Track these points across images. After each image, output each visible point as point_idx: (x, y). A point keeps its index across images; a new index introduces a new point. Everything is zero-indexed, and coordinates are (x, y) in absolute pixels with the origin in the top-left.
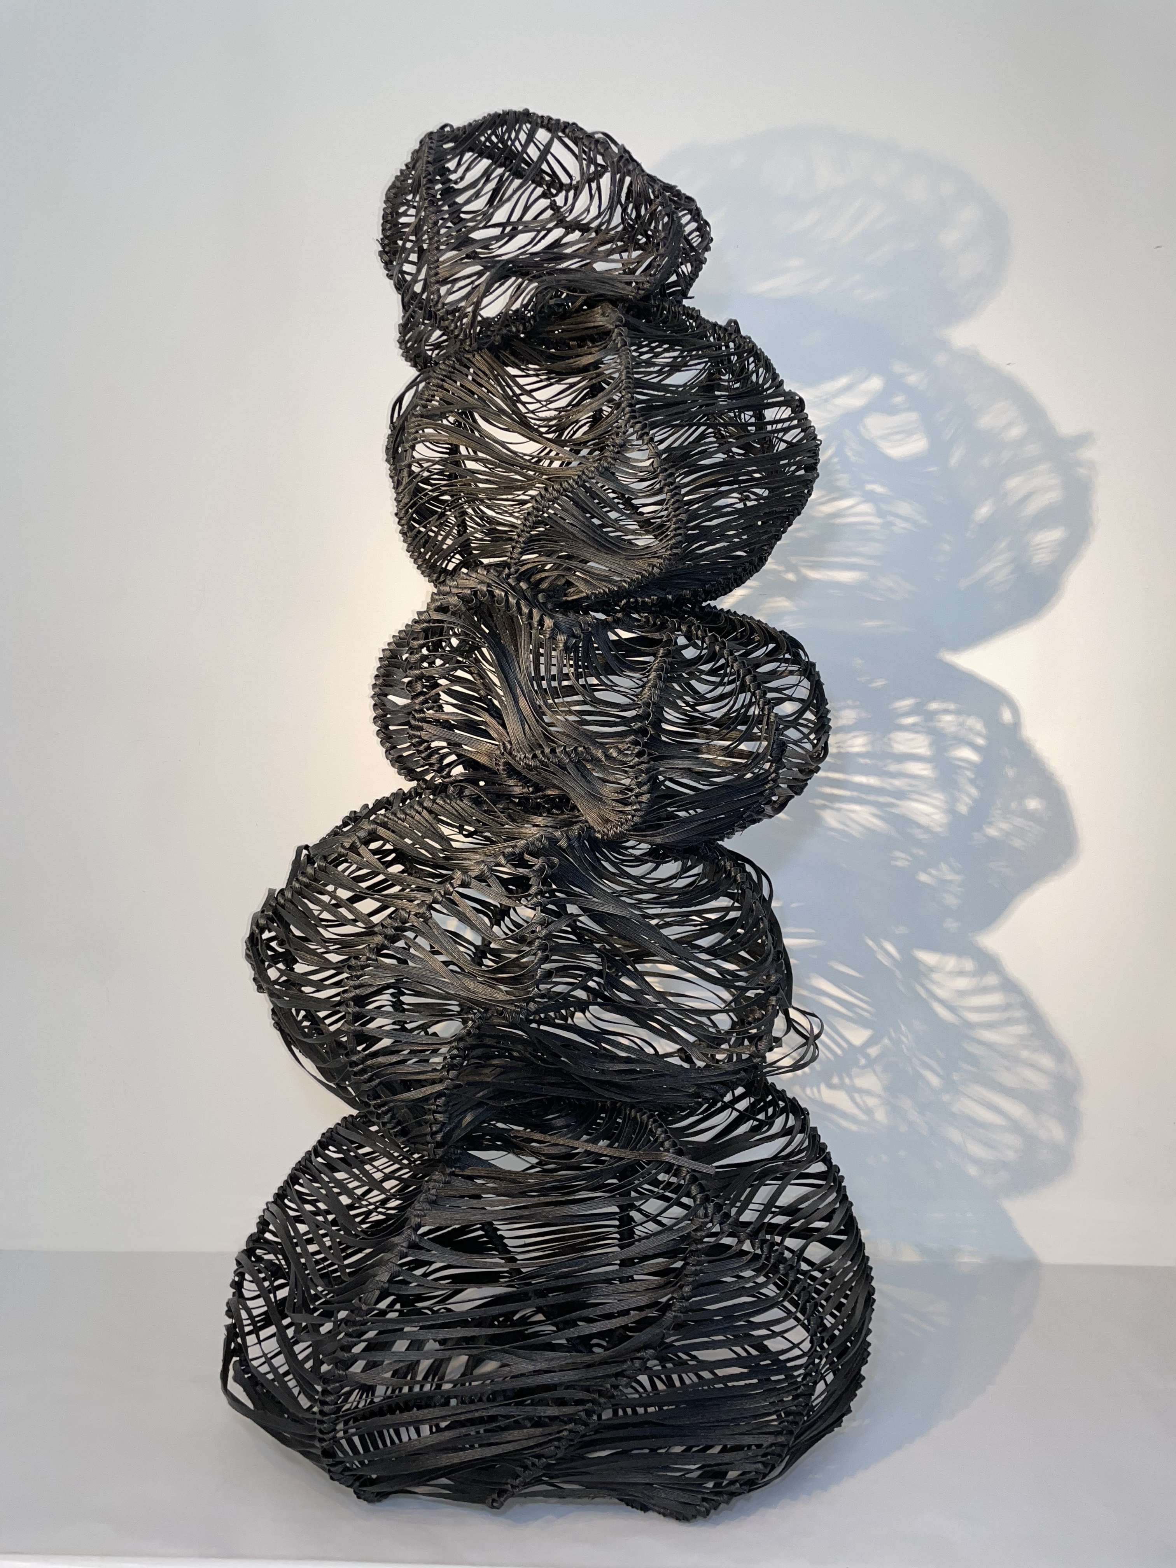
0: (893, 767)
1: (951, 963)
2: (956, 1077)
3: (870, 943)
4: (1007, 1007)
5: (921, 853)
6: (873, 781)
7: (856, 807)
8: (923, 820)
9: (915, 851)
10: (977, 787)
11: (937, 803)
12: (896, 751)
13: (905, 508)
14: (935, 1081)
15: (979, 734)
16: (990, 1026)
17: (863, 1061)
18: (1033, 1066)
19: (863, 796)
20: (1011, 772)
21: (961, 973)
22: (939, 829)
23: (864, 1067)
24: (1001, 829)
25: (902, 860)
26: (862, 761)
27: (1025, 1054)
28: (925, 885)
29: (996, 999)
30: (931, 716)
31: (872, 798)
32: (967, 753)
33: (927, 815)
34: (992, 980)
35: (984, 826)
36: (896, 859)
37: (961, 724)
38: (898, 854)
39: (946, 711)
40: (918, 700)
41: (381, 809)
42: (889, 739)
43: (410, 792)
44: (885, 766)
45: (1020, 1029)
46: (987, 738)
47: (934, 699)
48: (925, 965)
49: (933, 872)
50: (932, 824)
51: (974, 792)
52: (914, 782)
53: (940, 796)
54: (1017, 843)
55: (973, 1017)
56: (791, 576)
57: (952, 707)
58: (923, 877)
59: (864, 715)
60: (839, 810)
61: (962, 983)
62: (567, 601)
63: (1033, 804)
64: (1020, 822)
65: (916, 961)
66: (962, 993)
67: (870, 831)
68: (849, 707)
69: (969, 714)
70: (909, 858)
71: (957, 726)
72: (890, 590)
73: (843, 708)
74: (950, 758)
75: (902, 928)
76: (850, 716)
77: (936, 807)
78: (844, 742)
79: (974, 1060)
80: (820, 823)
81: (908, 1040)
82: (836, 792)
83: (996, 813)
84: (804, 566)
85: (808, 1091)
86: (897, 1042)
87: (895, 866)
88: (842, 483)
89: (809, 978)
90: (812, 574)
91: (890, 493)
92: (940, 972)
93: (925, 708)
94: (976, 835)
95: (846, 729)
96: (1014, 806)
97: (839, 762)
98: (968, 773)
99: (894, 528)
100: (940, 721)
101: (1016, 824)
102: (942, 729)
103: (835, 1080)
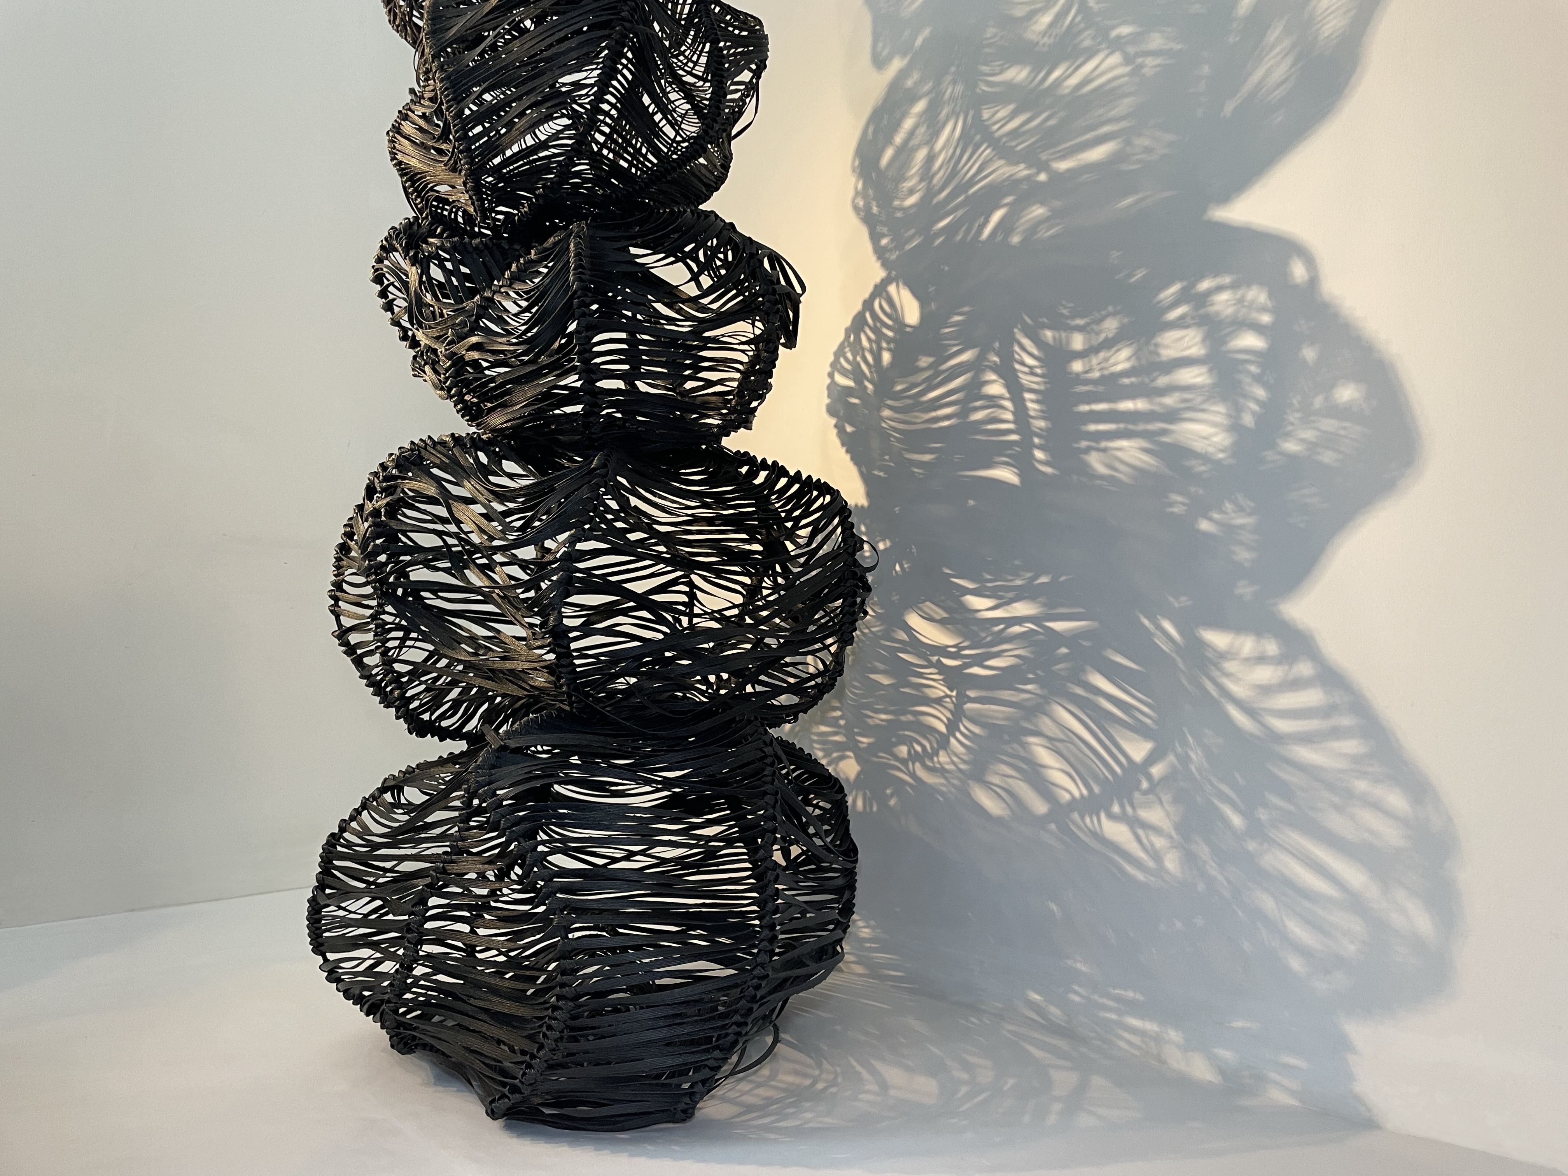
0: (1162, 381)
1: (1247, 645)
2: (1263, 815)
3: (1146, 622)
4: (1327, 711)
6: (1140, 405)
7: (1124, 443)
10: (1266, 386)
11: (1218, 419)
12: (1164, 359)
13: (1156, 41)
14: (1237, 820)
15: (1264, 309)
16: (1306, 739)
17: (1145, 785)
18: (1376, 806)
19: (1131, 427)
20: (1309, 354)
21: (1261, 659)
22: (1221, 456)
23: (1145, 793)
24: (1302, 440)
26: (1126, 381)
27: (1361, 785)
28: (1207, 535)
29: (1312, 697)
30: (1202, 299)
31: (1141, 427)
32: (1250, 341)
33: (1206, 438)
34: (1305, 669)
35: (1278, 441)
36: (1171, 505)
37: (1240, 301)
39: (1220, 289)
42: (1157, 345)
44: (1153, 381)
45: (1351, 746)
46: (1273, 311)
47: (1202, 277)
48: (1215, 650)
49: (1216, 516)
50: (1211, 449)
51: (1260, 392)
53: (1221, 408)
54: (1328, 457)
55: (1282, 726)
57: (1227, 280)
58: (1205, 525)
60: (1104, 450)
61: (1265, 674)
63: (1347, 393)
64: (1329, 424)
65: (1203, 644)
66: (1266, 690)
69: (1249, 286)
71: (1234, 305)
72: (1148, 150)
73: (1103, 319)
74: (1229, 352)
75: (1183, 599)
76: (1111, 326)
77: (1215, 425)
78: (1106, 360)
79: (1285, 791)
80: (1086, 470)
81: (1196, 756)
82: (1102, 427)
83: (1293, 417)
84: (1054, 159)
85: (1088, 820)
86: (1185, 760)
87: (1172, 513)
88: (1087, 43)
89: (1084, 671)
90: (1063, 166)
91: (1139, 30)
92: (1234, 659)
93: (1193, 291)
94: (1269, 455)
95: (1109, 344)
96: (1318, 402)
97: (1101, 389)
98: (1253, 369)
99: (1145, 70)
100: (1212, 304)
101: (1323, 428)
102: (1217, 314)
103: (1116, 809)
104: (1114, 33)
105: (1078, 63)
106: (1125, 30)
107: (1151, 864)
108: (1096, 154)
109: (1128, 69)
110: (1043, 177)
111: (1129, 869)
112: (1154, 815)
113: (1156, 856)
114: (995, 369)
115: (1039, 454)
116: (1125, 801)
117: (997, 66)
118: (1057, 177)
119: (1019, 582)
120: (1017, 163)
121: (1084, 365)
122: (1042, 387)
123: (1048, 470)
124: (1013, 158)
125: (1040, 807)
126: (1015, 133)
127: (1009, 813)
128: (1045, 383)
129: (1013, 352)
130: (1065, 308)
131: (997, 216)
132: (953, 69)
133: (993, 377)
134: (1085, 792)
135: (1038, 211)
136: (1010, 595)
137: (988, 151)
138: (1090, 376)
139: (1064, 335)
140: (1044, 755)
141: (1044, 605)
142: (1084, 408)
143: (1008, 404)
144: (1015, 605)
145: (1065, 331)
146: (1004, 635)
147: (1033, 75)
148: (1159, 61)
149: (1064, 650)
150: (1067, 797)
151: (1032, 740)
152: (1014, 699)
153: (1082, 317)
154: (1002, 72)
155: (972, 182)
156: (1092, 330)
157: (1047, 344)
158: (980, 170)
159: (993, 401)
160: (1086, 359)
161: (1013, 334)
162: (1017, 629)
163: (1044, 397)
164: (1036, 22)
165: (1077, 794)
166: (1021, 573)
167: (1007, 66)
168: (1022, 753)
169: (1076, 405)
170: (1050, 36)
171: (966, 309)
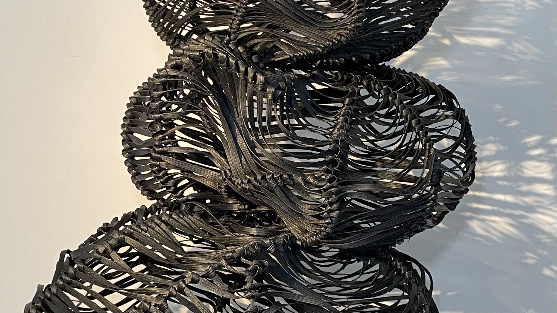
5: (546, 253)
8: (547, 228)
9: (541, 252)
25: (531, 259)
38: (527, 254)
40: (542, 137)
41: (128, 221)
43: (151, 207)
52: (540, 199)
56: (446, 42)
59: (502, 148)
62: (274, 61)
67: (507, 237)
68: (490, 142)
70: (537, 257)
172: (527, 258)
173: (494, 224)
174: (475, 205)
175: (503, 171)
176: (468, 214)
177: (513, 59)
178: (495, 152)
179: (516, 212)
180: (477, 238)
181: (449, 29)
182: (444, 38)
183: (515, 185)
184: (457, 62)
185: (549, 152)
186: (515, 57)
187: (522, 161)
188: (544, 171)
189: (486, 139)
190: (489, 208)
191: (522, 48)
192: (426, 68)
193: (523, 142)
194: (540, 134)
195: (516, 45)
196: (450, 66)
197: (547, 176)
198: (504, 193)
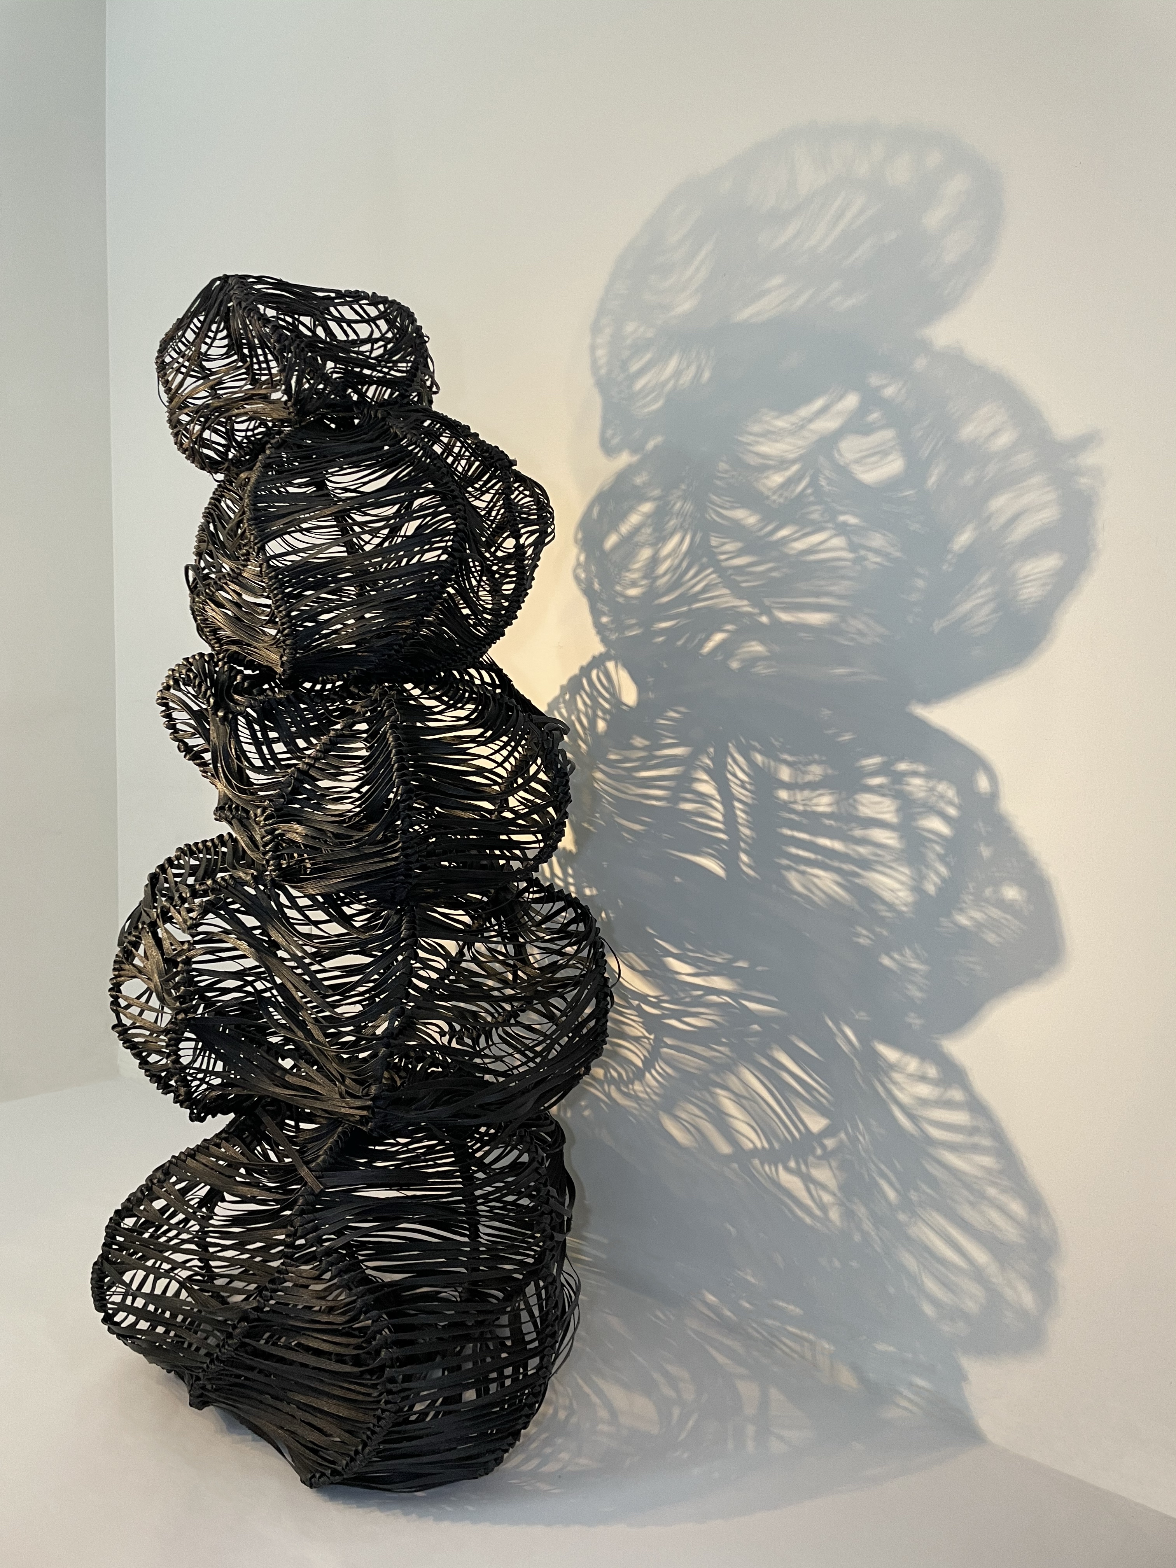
0: (858, 833)
1: (913, 1064)
2: (913, 1196)
3: (830, 1024)
4: (973, 1131)
5: (884, 933)
6: (837, 845)
7: (820, 872)
8: (887, 896)
9: (878, 929)
10: (947, 864)
11: (903, 878)
12: (861, 815)
13: (877, 540)
14: (891, 1194)
15: (951, 803)
16: (953, 1147)
17: (819, 1152)
18: (1002, 1210)
19: (827, 861)
20: (986, 852)
21: (923, 1078)
22: (904, 909)
23: (819, 1158)
24: (972, 918)
25: (864, 937)
26: (827, 822)
27: (992, 1191)
28: (888, 969)
29: (960, 1117)
30: (899, 778)
31: (836, 864)
33: (892, 891)
34: (957, 1095)
35: (954, 912)
37: (932, 790)
38: (860, 930)
39: (915, 774)
40: (885, 759)
42: (855, 801)
44: (850, 830)
45: (987, 1161)
46: (959, 808)
47: (901, 759)
48: (885, 1060)
49: (896, 956)
50: (897, 902)
51: (943, 870)
52: (879, 852)
53: (906, 871)
54: (991, 938)
55: (936, 1133)
57: (922, 769)
58: (886, 961)
59: (830, 771)
60: (803, 873)
61: (924, 1090)
63: (1011, 893)
64: (995, 913)
65: (877, 1055)
66: (924, 1102)
67: (833, 901)
69: (940, 779)
70: (873, 937)
71: (926, 791)
72: (860, 633)
73: (809, 763)
74: (918, 828)
75: (862, 1014)
76: (816, 771)
77: (902, 883)
78: (810, 799)
79: (934, 1183)
80: (784, 884)
81: (864, 1140)
82: (801, 853)
83: (968, 898)
84: (777, 608)
85: (767, 1168)
86: (854, 1140)
87: (858, 943)
88: (815, 516)
89: (771, 1048)
90: (784, 617)
91: (863, 524)
92: (901, 1072)
93: (892, 768)
94: (944, 921)
95: (812, 786)
96: (988, 892)
97: (805, 821)
98: (938, 848)
99: (866, 562)
100: (908, 784)
101: (991, 914)
102: (911, 793)
103: (792, 1164)
104: (842, 518)
105: (805, 531)
106: (852, 520)
107: (818, 1212)
108: (815, 618)
109: (850, 556)
110: (764, 619)
111: (799, 1213)
112: (823, 1174)
113: (823, 1208)
114: (707, 771)
115: (744, 857)
116: (801, 1161)
117: (727, 501)
118: (776, 623)
119: (718, 960)
120: (741, 598)
121: (789, 796)
122: (749, 801)
123: (751, 872)
124: (738, 592)
125: (725, 1148)
126: (739, 569)
127: (696, 1145)
128: (753, 798)
129: (725, 764)
130: (777, 740)
131: (718, 637)
132: (683, 487)
133: (705, 777)
134: (766, 1145)
135: (756, 648)
136: (710, 968)
137: (714, 576)
138: (796, 807)
139: (772, 763)
140: (729, 1106)
141: (739, 984)
142: (788, 832)
143: (719, 806)
144: (715, 978)
145: (774, 760)
146: (702, 1000)
147: (761, 525)
148: (878, 560)
149: (756, 1027)
150: (751, 1146)
151: (719, 1091)
152: (705, 1054)
153: (791, 754)
154: (732, 508)
155: (695, 598)
156: (799, 769)
157: (758, 765)
158: (704, 590)
159: (702, 798)
160: (792, 792)
161: (728, 747)
162: (714, 998)
163: (750, 810)
164: (767, 478)
165: (759, 1145)
166: (720, 952)
167: (736, 505)
168: (710, 1100)
169: (781, 827)
170: (781, 496)
171: (682, 709)
172: (858, 935)
173: (816, 880)
174: (794, 850)
175: (830, 805)
176: (785, 862)
177: (846, 643)
178: (820, 777)
179: (846, 867)
180: (795, 897)
181: (767, 602)
182: (761, 614)
183: (845, 827)
184: (777, 648)
185: (894, 782)
186: (852, 639)
187: (855, 793)
188: (885, 810)
189: (810, 757)
190: (811, 856)
191: (861, 626)
192: (738, 657)
193: (858, 764)
194: (882, 755)
195: (852, 622)
196: (767, 654)
197: (890, 817)
198: (831, 837)
